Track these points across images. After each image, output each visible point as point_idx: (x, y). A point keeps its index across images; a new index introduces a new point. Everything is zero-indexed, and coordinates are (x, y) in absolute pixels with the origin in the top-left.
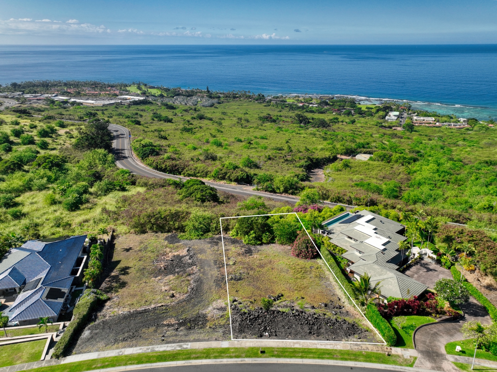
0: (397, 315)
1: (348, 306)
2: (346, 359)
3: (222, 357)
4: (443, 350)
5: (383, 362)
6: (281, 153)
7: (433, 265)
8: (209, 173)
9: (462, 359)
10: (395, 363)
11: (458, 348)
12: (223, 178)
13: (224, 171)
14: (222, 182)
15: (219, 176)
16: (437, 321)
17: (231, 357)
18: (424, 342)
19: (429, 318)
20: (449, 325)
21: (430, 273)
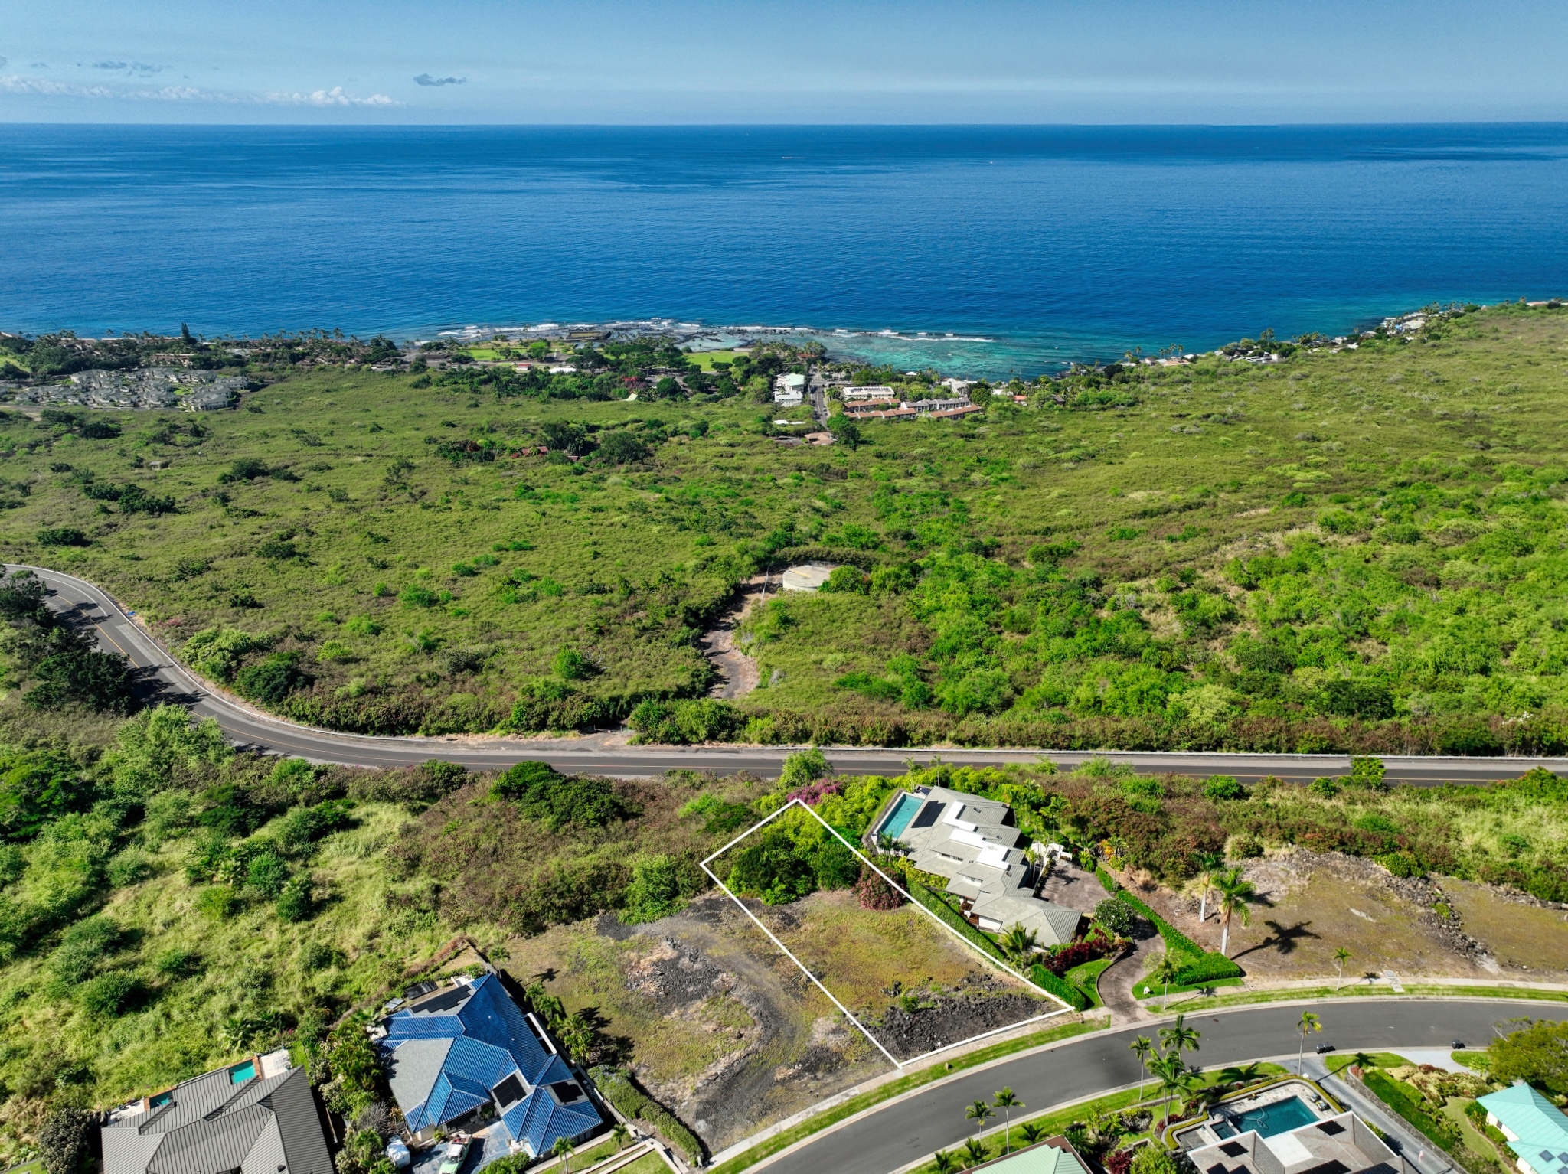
0: (1068, 969)
1: (997, 975)
2: (1042, 1043)
3: (907, 1090)
4: (1132, 998)
5: (1080, 1033)
6: (610, 604)
7: (1072, 872)
8: (496, 717)
9: (1152, 1001)
10: (1092, 1029)
11: (1147, 990)
12: (541, 726)
13: (539, 708)
14: (543, 736)
15: (532, 723)
16: (1112, 961)
17: (916, 1086)
18: (1111, 994)
19: (1103, 960)
20: (1125, 962)
21: (1072, 884)
